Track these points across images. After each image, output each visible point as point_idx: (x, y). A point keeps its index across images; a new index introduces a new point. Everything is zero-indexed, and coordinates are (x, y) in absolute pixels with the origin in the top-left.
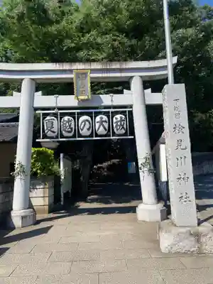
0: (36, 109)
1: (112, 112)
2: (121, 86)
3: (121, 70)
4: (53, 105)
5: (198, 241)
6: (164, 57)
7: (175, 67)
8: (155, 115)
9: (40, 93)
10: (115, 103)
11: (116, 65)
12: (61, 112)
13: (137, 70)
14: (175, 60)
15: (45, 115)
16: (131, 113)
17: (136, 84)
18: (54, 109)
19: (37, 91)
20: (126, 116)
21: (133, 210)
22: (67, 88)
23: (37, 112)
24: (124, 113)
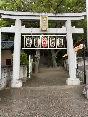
0: (22, 34)
1: (57, 36)
2: (60, 24)
3: (62, 17)
4: (30, 32)
9: (24, 26)
10: (59, 32)
11: (59, 15)
13: (69, 17)
15: (27, 37)
17: (69, 24)
18: (30, 34)
22: (35, 24)
23: (23, 35)
24: (62, 37)
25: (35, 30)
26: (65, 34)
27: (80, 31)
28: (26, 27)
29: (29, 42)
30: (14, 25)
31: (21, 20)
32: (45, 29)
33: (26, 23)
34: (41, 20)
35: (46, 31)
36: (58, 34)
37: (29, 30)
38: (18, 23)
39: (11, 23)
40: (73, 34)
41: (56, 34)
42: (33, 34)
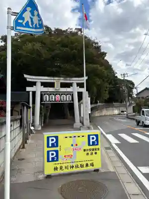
0: (41, 92)
1: (67, 94)
2: (69, 85)
3: (70, 80)
4: (47, 90)
6: (83, 76)
7: (86, 80)
8: (80, 95)
10: (68, 91)
11: (68, 79)
12: (50, 94)
13: (75, 81)
14: (87, 78)
15: (45, 94)
16: (72, 94)
17: (75, 85)
18: (47, 92)
19: (41, 86)
21: (73, 125)
22: (52, 85)
24: (70, 94)
25: (51, 89)
26: (72, 92)
27: (81, 90)
28: (44, 87)
29: (46, 98)
30: (35, 85)
31: (40, 82)
32: (58, 89)
33: (44, 84)
34: (55, 83)
37: (46, 89)
38: (39, 84)
39: (33, 84)
40: (77, 92)
41: (66, 92)
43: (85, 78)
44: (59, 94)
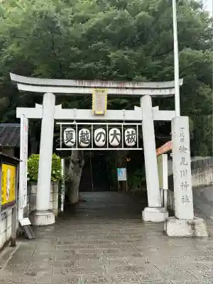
0: (56, 121)
1: (124, 126)
2: (133, 102)
3: (134, 89)
5: (193, 229)
9: (61, 105)
10: (127, 118)
13: (147, 92)
15: (64, 127)
16: (140, 127)
17: (146, 102)
18: (72, 121)
20: (136, 130)
23: (57, 123)
24: (134, 127)
26: (140, 122)
28: (63, 108)
30: (41, 102)
31: (54, 94)
32: (102, 113)
34: (93, 96)
35: (103, 115)
36: (127, 121)
38: (49, 100)
39: (35, 99)
40: (155, 121)
41: (121, 121)
42: (77, 121)
43: (178, 82)
44: (104, 127)
